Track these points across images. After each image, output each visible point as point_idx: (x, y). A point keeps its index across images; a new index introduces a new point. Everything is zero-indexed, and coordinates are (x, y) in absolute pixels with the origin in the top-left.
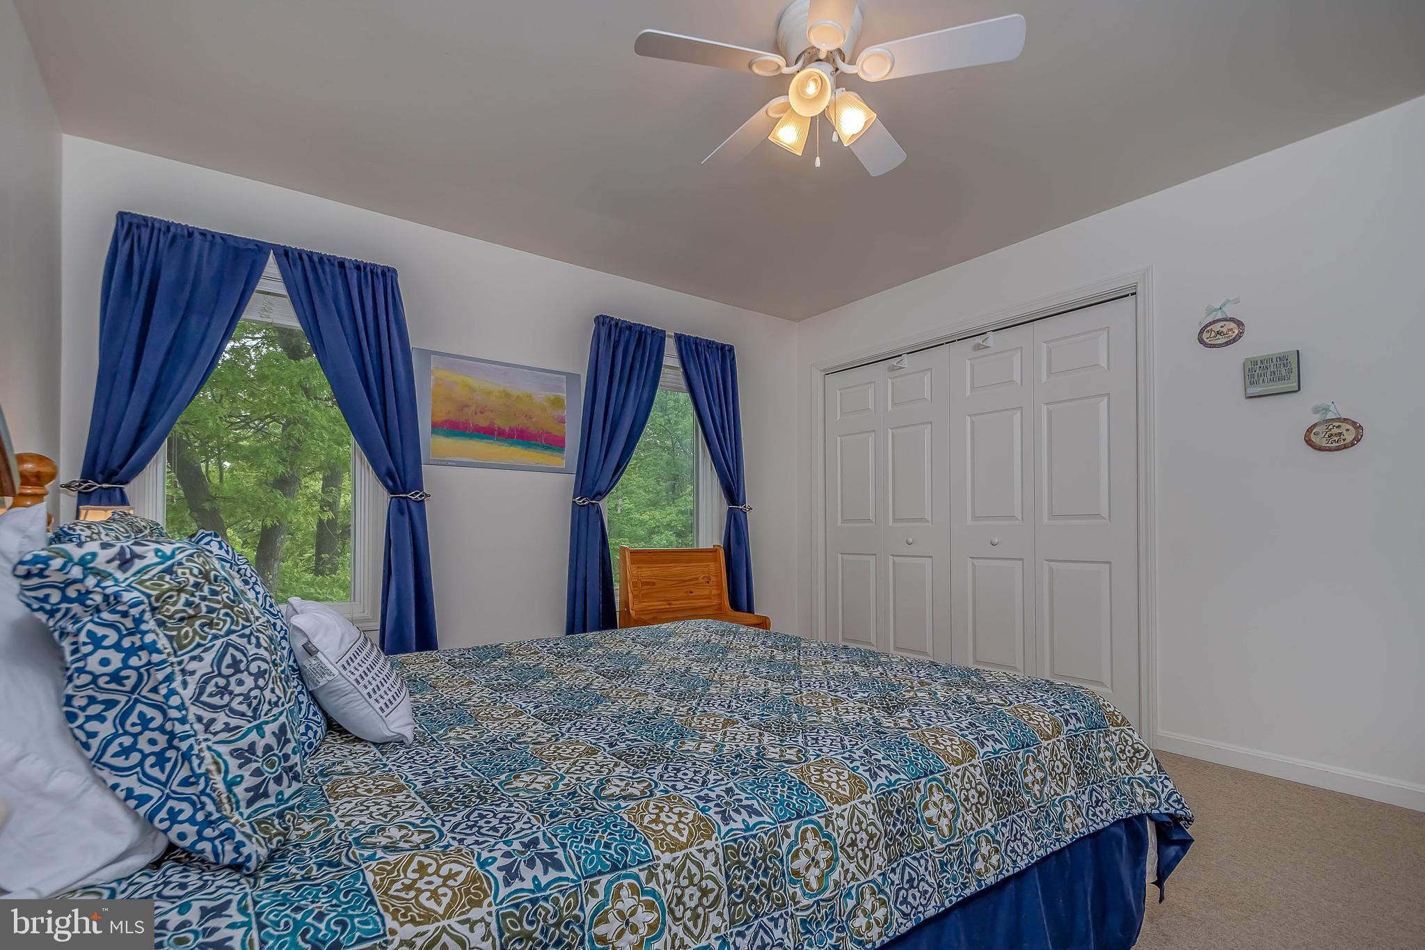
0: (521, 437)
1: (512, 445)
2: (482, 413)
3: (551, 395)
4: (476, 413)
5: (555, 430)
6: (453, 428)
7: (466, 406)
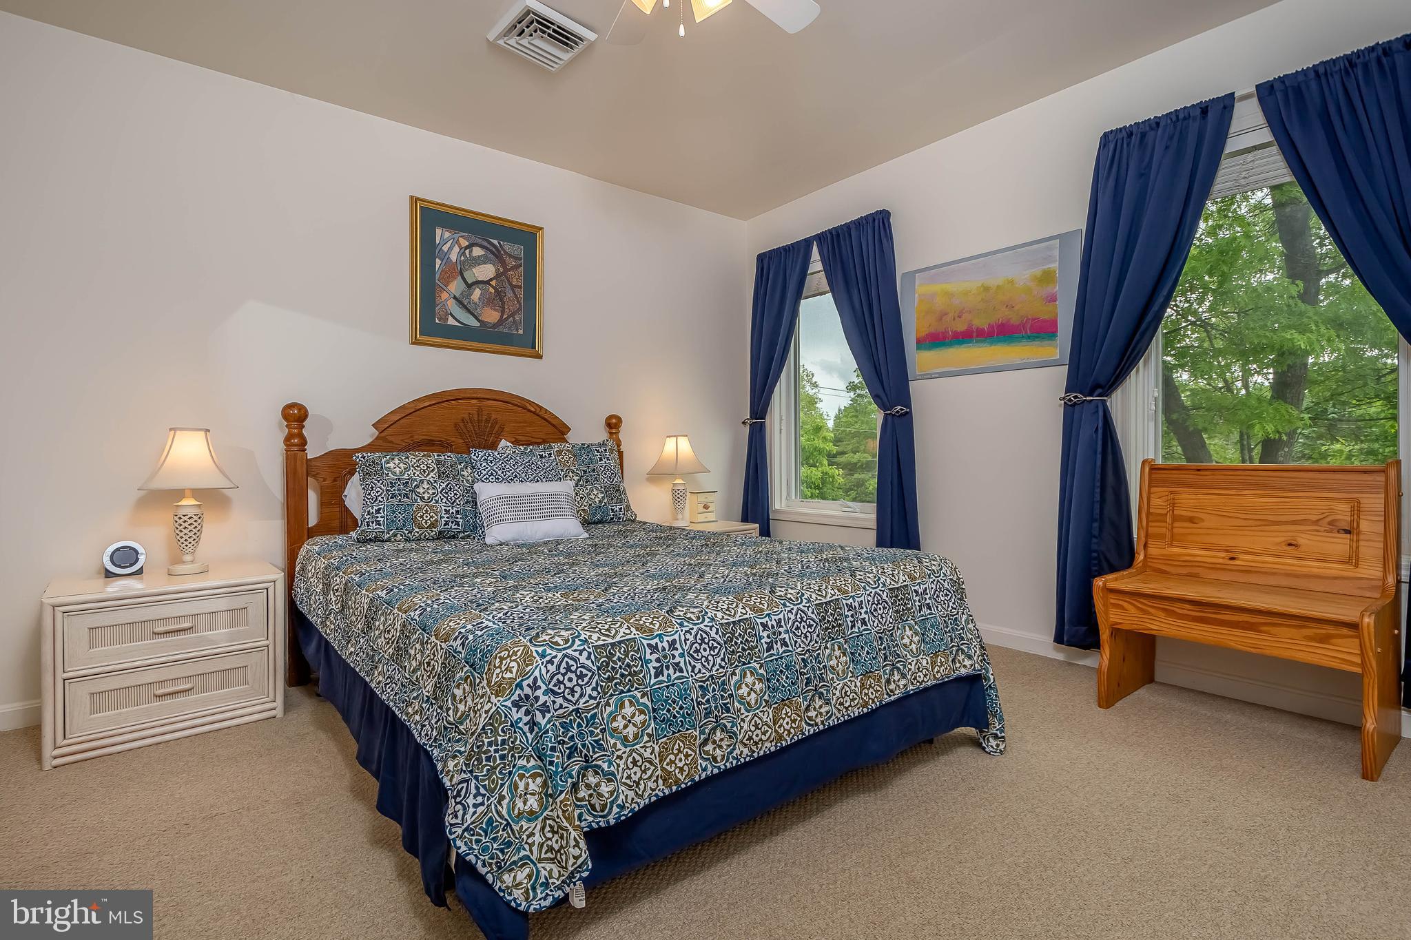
0: (1003, 332)
1: (991, 344)
2: (960, 317)
3: (1038, 271)
4: (954, 319)
5: (1044, 313)
6: (934, 340)
7: (946, 314)
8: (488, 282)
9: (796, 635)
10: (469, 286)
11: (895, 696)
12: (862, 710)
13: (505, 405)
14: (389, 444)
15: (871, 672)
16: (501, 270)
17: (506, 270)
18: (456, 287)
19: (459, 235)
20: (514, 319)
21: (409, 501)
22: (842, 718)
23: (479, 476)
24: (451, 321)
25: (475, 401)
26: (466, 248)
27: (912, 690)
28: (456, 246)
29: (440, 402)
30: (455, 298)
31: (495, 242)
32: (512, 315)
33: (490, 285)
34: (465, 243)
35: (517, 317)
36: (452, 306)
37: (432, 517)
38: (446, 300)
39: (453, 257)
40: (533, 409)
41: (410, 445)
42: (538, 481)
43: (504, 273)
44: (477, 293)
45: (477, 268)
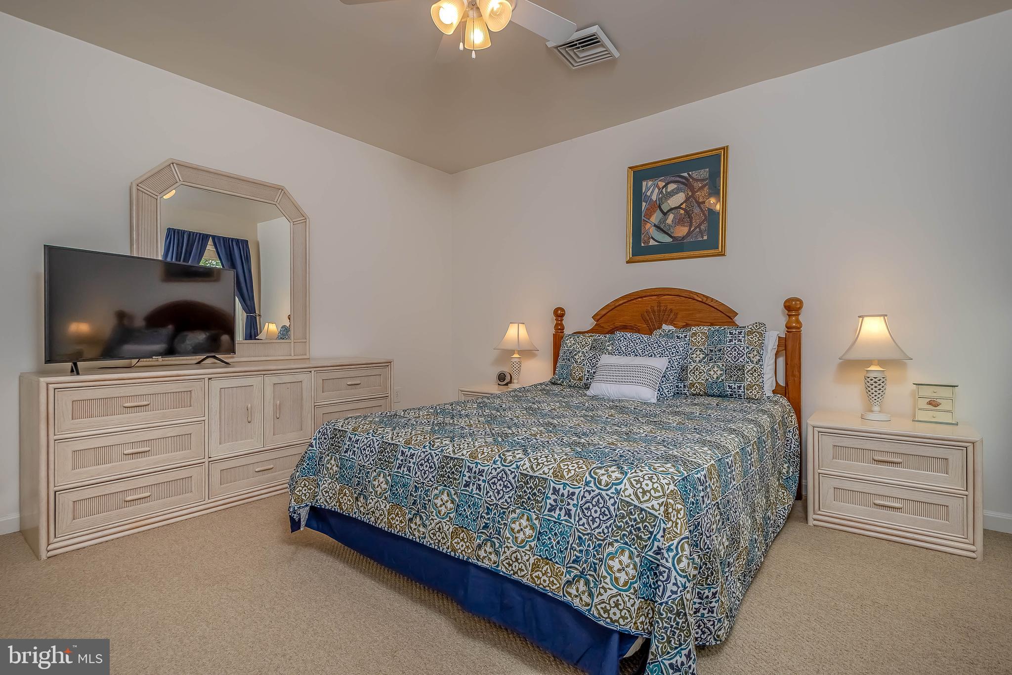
8: (679, 207)
9: (419, 468)
10: (665, 214)
11: (482, 564)
12: (450, 552)
13: (678, 298)
14: (601, 329)
15: (466, 528)
16: (690, 194)
17: (694, 192)
18: (656, 218)
19: (659, 180)
20: (700, 229)
21: (569, 363)
22: (433, 545)
23: (626, 351)
24: (652, 243)
25: (655, 297)
26: (663, 188)
27: (503, 572)
28: (656, 188)
29: (631, 300)
30: (655, 226)
31: (685, 175)
32: (699, 226)
33: (681, 208)
34: (661, 184)
35: (702, 227)
36: (653, 232)
37: (580, 374)
38: (649, 229)
39: (654, 198)
40: (700, 300)
41: (613, 329)
42: (651, 356)
43: (692, 196)
44: (671, 217)
45: (671, 199)
